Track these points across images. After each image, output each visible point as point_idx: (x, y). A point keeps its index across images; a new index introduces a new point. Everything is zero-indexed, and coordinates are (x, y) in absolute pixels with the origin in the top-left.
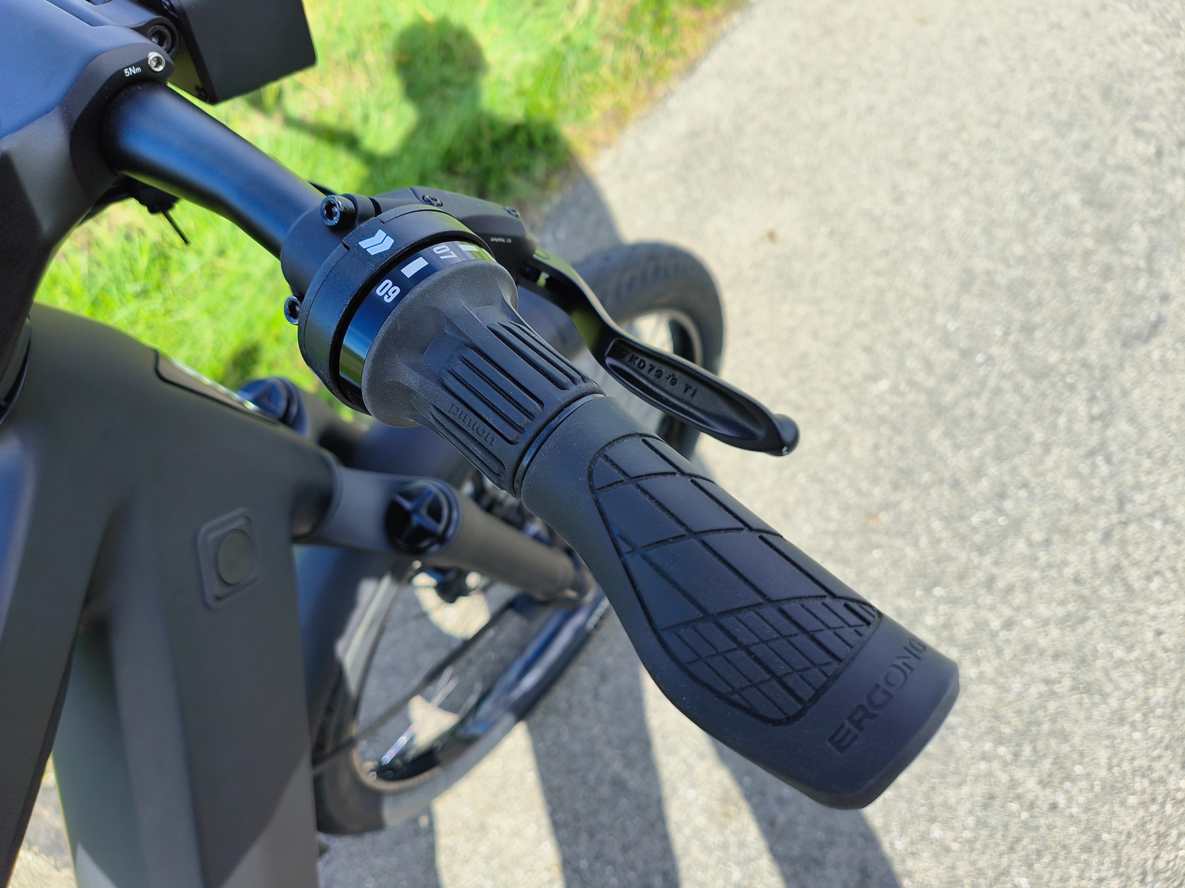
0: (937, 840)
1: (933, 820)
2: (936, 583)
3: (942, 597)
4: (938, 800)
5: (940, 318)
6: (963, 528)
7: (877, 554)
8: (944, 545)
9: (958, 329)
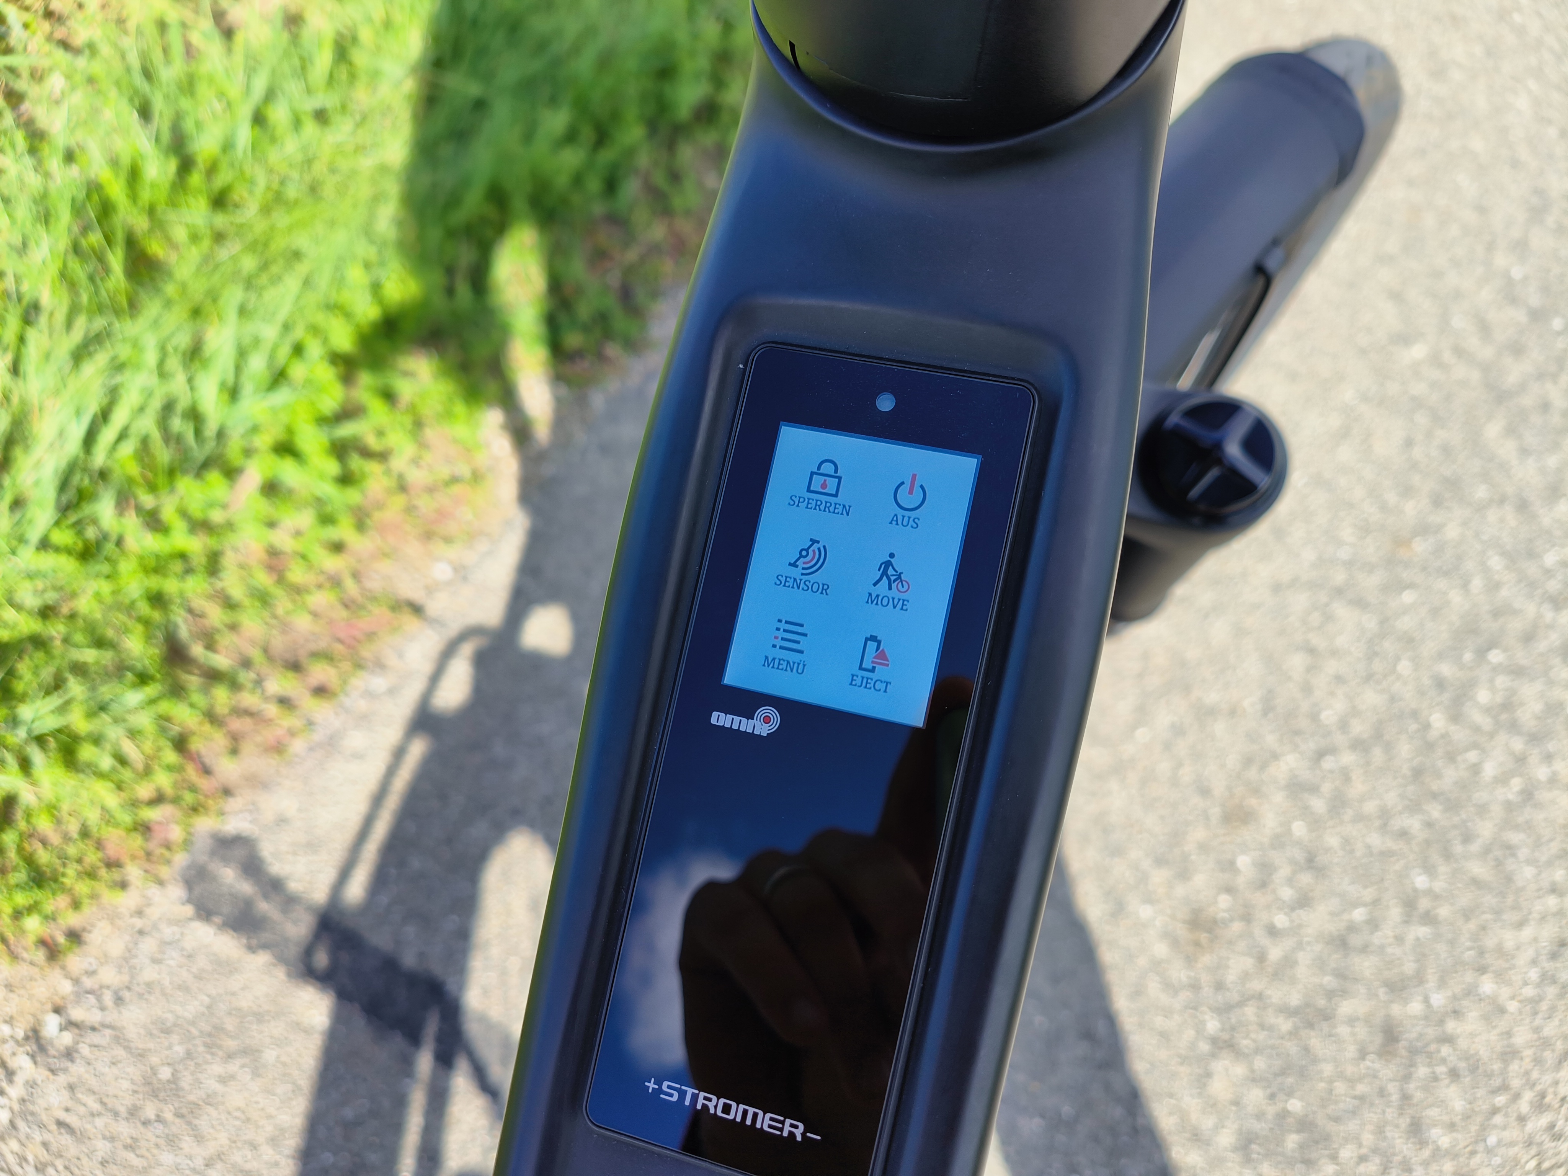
0: (1488, 997)
1: (1482, 970)
2: (1492, 645)
3: (1500, 664)
4: (1490, 942)
5: (1501, 260)
6: (1532, 569)
7: (1408, 597)
8: (1504, 592)
9: (1526, 278)
